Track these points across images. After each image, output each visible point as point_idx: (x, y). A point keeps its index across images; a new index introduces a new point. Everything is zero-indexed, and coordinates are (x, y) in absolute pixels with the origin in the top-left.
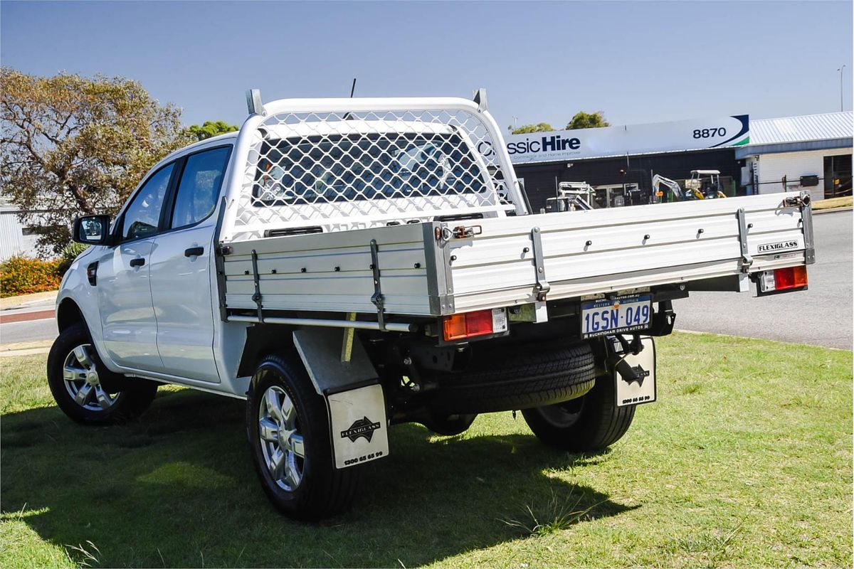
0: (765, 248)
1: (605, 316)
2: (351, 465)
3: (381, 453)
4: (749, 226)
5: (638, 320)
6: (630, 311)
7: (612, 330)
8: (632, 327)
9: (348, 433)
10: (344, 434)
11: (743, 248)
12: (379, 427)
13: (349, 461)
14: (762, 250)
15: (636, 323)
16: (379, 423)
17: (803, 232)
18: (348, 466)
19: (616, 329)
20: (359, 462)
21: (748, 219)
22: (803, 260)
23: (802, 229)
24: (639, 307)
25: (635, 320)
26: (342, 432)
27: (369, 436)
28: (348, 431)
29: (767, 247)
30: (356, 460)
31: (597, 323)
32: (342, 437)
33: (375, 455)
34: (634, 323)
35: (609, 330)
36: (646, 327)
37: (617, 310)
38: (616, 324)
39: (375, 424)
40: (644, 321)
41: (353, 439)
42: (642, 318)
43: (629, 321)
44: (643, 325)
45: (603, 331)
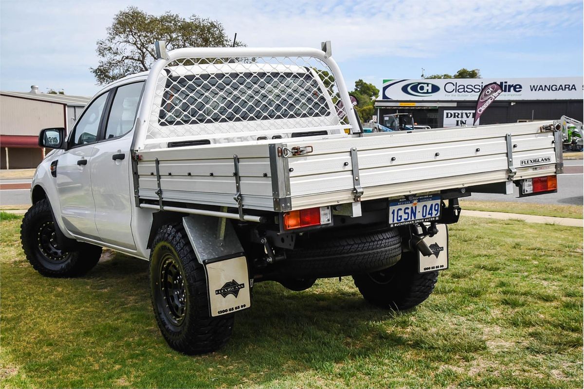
0: (526, 162)
1: (407, 211)
2: (223, 314)
3: (245, 306)
4: (515, 146)
5: (431, 214)
6: (425, 208)
7: (411, 221)
8: (427, 219)
9: (221, 291)
10: (218, 292)
11: (510, 163)
12: (244, 287)
13: (221, 311)
14: (524, 164)
15: (430, 216)
16: (243, 284)
17: (555, 151)
18: (220, 314)
19: (414, 221)
20: (229, 312)
21: (514, 141)
22: (555, 171)
23: (555, 148)
24: (432, 205)
26: (216, 291)
27: (236, 293)
28: (221, 290)
29: (527, 161)
30: (226, 311)
31: (401, 216)
32: (216, 294)
33: (240, 307)
34: (428, 216)
35: (409, 221)
36: (437, 219)
37: (416, 207)
38: (415, 217)
39: (240, 285)
40: (436, 215)
41: (225, 295)
42: (434, 213)
43: (425, 215)
44: (435, 217)
45: (405, 222)
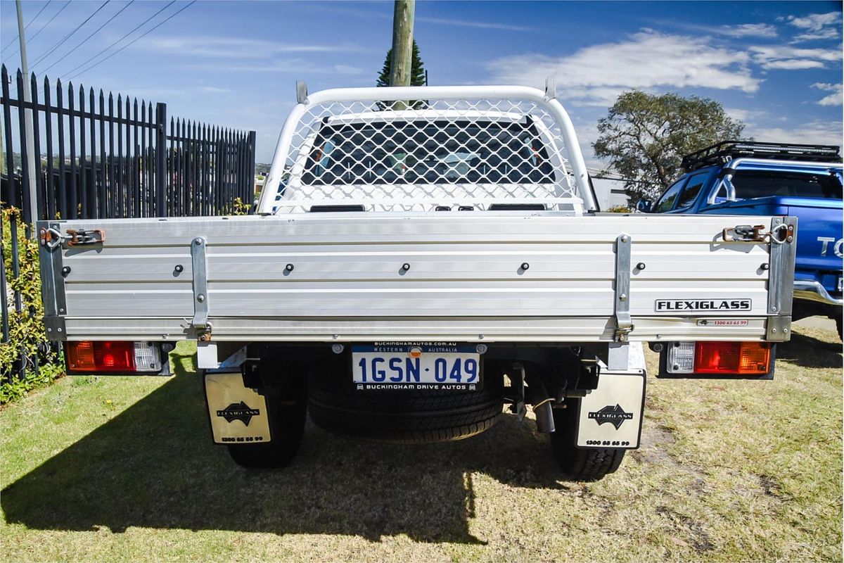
0: (673, 305)
1: (396, 364)
3: (261, 438)
4: (639, 267)
5: (459, 377)
6: (441, 364)
7: (408, 385)
8: (446, 385)
11: (620, 300)
14: (664, 308)
15: (454, 381)
17: (768, 288)
19: (415, 385)
20: (236, 442)
21: (637, 255)
22: (764, 334)
23: (768, 281)
24: (458, 361)
25: (452, 376)
29: (677, 304)
30: (233, 439)
31: (383, 373)
34: (448, 380)
35: (404, 384)
36: (472, 388)
37: (418, 361)
38: (417, 377)
40: (469, 380)
42: (465, 377)
43: (441, 376)
44: (467, 385)
45: (393, 384)
